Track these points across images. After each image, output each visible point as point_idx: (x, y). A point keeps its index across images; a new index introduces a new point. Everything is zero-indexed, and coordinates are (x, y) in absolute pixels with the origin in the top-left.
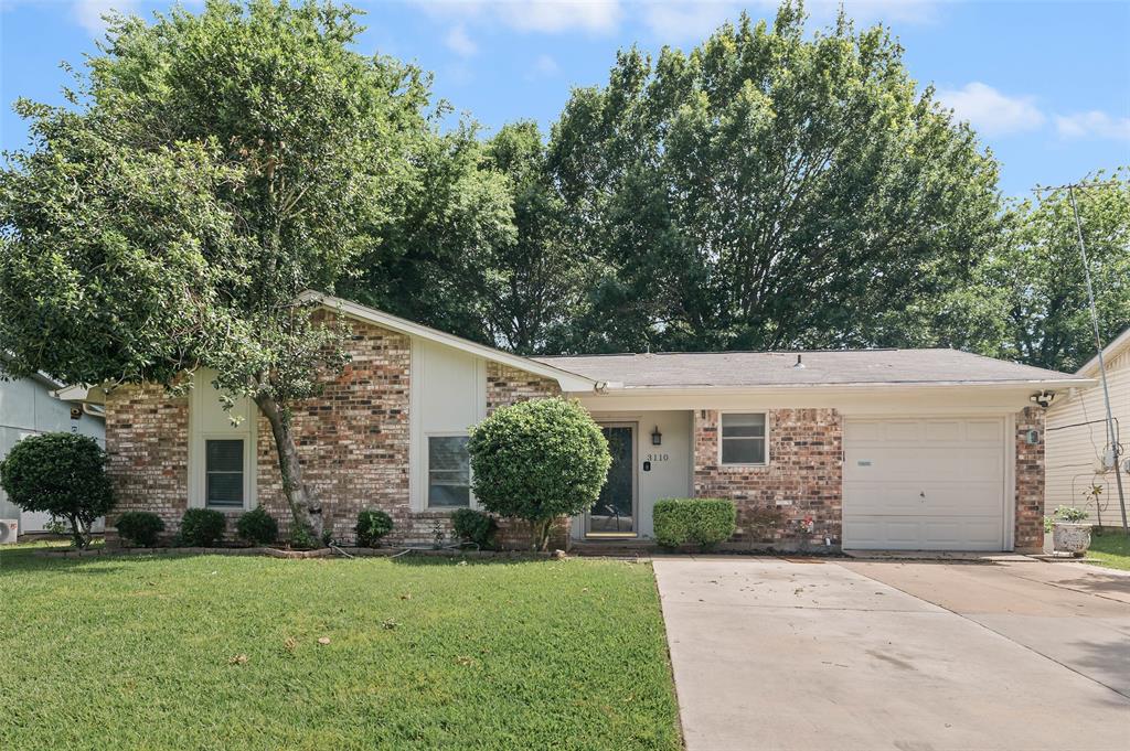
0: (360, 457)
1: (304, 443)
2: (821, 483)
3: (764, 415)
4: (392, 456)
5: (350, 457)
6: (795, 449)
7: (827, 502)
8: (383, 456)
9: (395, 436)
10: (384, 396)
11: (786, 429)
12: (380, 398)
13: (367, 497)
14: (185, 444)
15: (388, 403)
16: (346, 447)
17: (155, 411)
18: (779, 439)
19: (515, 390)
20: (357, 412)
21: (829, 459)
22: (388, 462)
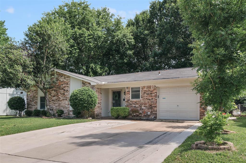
0: (62, 99)
1: (53, 97)
2: (152, 103)
3: (140, 87)
4: (67, 99)
5: (60, 99)
6: (146, 95)
7: (153, 108)
8: (65, 99)
9: (67, 95)
10: (65, 87)
11: (144, 91)
12: (65, 88)
13: (63, 107)
14: (37, 98)
15: (66, 89)
16: (60, 97)
17: (33, 92)
18: (143, 93)
19: (86, 85)
20: (61, 91)
21: (154, 97)
22: (66, 100)
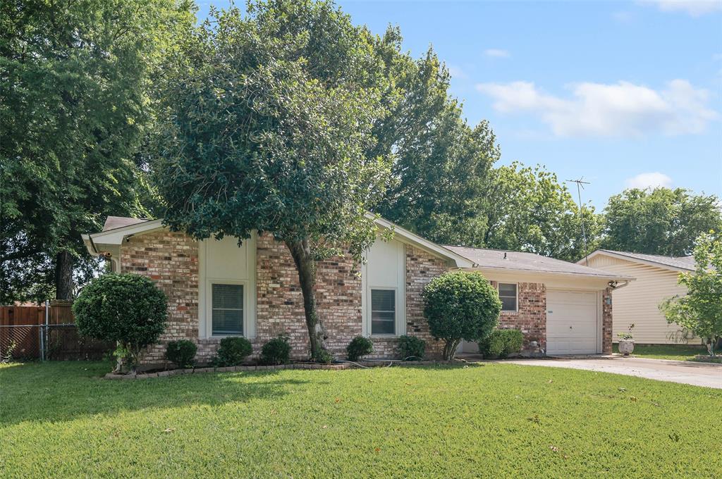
0: (331, 301)
1: (292, 290)
2: (539, 321)
3: (516, 285)
4: (351, 301)
5: (325, 301)
6: (529, 304)
7: (541, 331)
8: (346, 301)
9: (353, 288)
10: (346, 261)
11: (525, 293)
12: (343, 262)
13: (336, 328)
14: (196, 286)
15: (349, 265)
16: (322, 293)
17: (169, 259)
18: (522, 298)
19: (422, 264)
20: (329, 270)
21: (541, 309)
22: (349, 305)
